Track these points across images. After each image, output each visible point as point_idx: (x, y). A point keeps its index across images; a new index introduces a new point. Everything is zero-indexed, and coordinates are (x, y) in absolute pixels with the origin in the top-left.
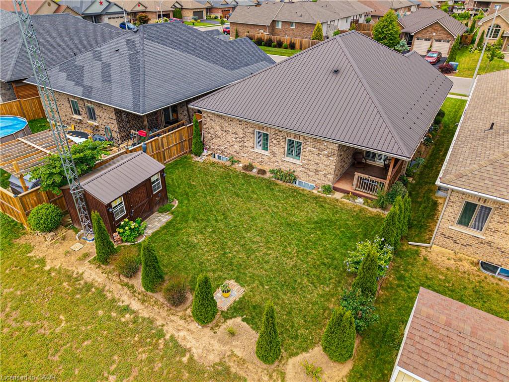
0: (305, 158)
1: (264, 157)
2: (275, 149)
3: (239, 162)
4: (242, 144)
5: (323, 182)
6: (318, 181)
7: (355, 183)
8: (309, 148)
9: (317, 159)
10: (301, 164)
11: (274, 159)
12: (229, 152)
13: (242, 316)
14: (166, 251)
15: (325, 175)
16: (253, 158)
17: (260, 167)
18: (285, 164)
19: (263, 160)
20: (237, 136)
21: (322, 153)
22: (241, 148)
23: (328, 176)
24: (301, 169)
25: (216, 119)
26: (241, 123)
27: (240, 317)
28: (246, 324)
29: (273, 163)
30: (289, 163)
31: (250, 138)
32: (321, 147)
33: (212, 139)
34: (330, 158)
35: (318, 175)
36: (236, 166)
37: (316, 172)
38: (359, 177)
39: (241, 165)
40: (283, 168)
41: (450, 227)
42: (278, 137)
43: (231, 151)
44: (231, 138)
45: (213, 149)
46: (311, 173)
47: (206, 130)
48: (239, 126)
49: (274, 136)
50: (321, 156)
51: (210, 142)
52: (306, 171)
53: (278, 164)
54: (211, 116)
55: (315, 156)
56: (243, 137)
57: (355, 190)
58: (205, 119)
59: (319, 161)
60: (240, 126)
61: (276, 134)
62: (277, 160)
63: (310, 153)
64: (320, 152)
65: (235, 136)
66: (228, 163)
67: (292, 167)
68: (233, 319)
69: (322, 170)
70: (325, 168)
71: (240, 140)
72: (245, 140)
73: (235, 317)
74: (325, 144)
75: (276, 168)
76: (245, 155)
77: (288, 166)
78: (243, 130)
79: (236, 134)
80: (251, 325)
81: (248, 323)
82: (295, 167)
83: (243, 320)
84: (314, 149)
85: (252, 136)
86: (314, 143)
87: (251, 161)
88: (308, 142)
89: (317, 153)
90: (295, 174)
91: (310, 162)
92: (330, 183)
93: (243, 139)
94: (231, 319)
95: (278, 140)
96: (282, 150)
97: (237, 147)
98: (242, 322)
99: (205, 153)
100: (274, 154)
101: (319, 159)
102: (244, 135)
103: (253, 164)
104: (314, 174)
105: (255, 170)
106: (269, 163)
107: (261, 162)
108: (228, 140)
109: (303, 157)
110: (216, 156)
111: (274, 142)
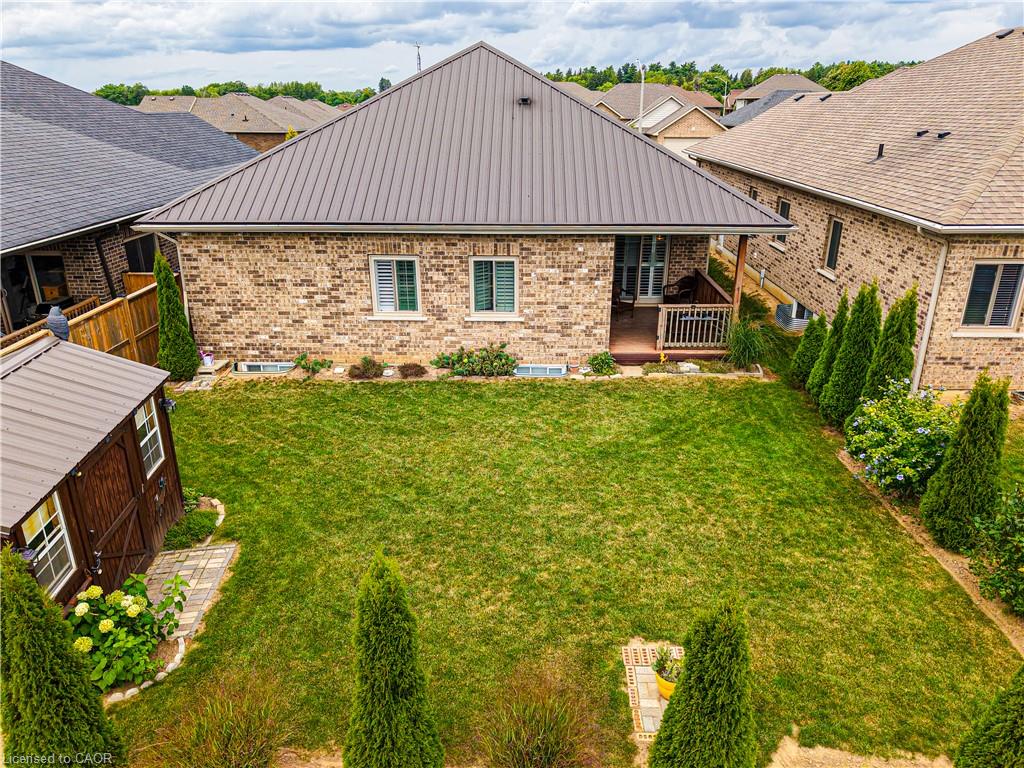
0: (530, 299)
1: (407, 330)
2: (442, 298)
4: (334, 310)
5: (586, 350)
6: (572, 353)
7: (661, 332)
8: (539, 271)
9: (560, 294)
10: (522, 319)
11: (440, 327)
12: (287, 344)
15: (588, 332)
16: (373, 342)
17: (401, 361)
18: (475, 332)
22: (330, 322)
23: (595, 331)
24: (523, 332)
27: (786, 738)
29: (439, 337)
31: (358, 285)
32: (570, 259)
34: (597, 283)
35: (569, 335)
36: (324, 375)
37: (565, 328)
38: (669, 313)
39: (339, 370)
41: (955, 335)
42: (446, 262)
43: (297, 339)
46: (548, 338)
48: (316, 257)
49: (434, 261)
50: (571, 283)
52: (536, 335)
53: (454, 339)
54: (216, 247)
55: (557, 287)
57: (664, 348)
58: (194, 264)
61: (438, 254)
62: (450, 327)
63: (543, 283)
64: (569, 275)
67: (496, 335)
69: (579, 320)
70: (586, 311)
71: (326, 297)
72: (341, 294)
74: (580, 249)
75: (450, 350)
76: (344, 340)
77: (485, 335)
78: (332, 265)
79: (309, 282)
82: (504, 331)
84: (552, 270)
85: (363, 277)
86: (549, 254)
87: (368, 353)
88: (534, 254)
89: (561, 279)
91: (544, 307)
92: (601, 349)
93: (333, 293)
95: (447, 270)
96: (461, 296)
99: (209, 364)
100: (439, 313)
102: (338, 281)
103: (377, 358)
105: (388, 372)
106: (426, 343)
107: (402, 345)
108: (284, 309)
109: (525, 299)
110: (243, 366)
111: (435, 278)
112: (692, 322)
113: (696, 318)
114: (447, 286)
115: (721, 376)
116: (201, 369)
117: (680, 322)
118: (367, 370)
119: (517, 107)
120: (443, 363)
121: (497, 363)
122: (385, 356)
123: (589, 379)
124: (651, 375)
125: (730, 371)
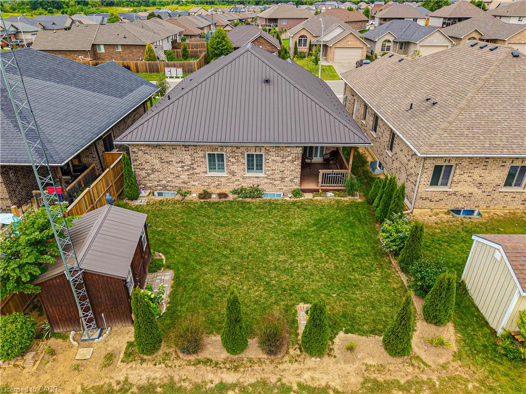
0: (269, 168)
1: (221, 180)
2: (234, 168)
3: (190, 193)
4: (192, 172)
5: (291, 187)
6: (285, 188)
7: (320, 180)
8: (272, 158)
9: (281, 167)
10: (266, 176)
11: (234, 179)
12: (174, 184)
13: (342, 330)
14: (206, 307)
15: (291, 181)
16: (207, 184)
17: (218, 191)
18: (247, 181)
19: (220, 183)
20: (183, 164)
21: (286, 160)
22: (190, 177)
23: (294, 180)
24: (266, 181)
25: (152, 152)
26: (187, 149)
27: (341, 331)
28: (352, 335)
29: (233, 182)
30: (252, 179)
31: (201, 163)
32: (285, 153)
33: (148, 175)
34: (295, 162)
35: (284, 182)
36: (189, 197)
37: (282, 179)
38: (323, 173)
39: (194, 195)
40: (245, 185)
41: (427, 190)
42: (236, 154)
43: (178, 183)
44: (175, 168)
45: (150, 188)
46: (276, 183)
47: (139, 167)
48: (185, 152)
49: (231, 154)
50: (285, 162)
51: (146, 179)
52: (271, 182)
53: (239, 183)
54: (145, 148)
55: (280, 164)
56: (192, 164)
57: (321, 186)
58: (137, 155)
59: (284, 169)
60: (187, 152)
61: (233, 152)
62: (237, 179)
63: (274, 163)
64: (284, 159)
65: (180, 165)
66: (179, 197)
67: (256, 181)
68: (337, 336)
69: (288, 176)
70: (290, 173)
71: (189, 167)
72: (195, 166)
73: (337, 334)
74: (289, 150)
75: (237, 187)
76: (196, 183)
77: (251, 182)
78: (191, 156)
79: (182, 162)
80: (357, 333)
81: (353, 333)
82: (259, 180)
83: (347, 332)
84: (277, 158)
85: (203, 160)
86: (276, 152)
87: (205, 188)
88: (270, 152)
89: (281, 161)
90: (260, 187)
91: (274, 171)
92: (297, 187)
93: (192, 166)
94: (335, 337)
95: (236, 158)
96: (242, 167)
97: (184, 177)
98: (347, 335)
99: (144, 193)
100: (233, 174)
101: (284, 166)
102: (193, 162)
103: (209, 190)
104: (280, 182)
105: (214, 196)
106: (228, 184)
107: (219, 185)
108: (172, 172)
109: (267, 168)
110: (156, 193)
111: (232, 161)
112: (332, 177)
113: (334, 175)
114: (236, 164)
115: (342, 199)
116: (141, 195)
117: (327, 177)
118: (205, 195)
119: (263, 84)
120: (235, 192)
121: (256, 192)
122: (212, 189)
123: (291, 199)
124: (315, 198)
125: (346, 196)
